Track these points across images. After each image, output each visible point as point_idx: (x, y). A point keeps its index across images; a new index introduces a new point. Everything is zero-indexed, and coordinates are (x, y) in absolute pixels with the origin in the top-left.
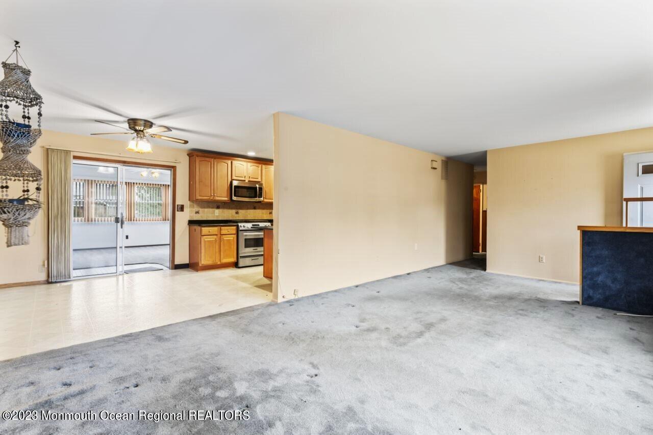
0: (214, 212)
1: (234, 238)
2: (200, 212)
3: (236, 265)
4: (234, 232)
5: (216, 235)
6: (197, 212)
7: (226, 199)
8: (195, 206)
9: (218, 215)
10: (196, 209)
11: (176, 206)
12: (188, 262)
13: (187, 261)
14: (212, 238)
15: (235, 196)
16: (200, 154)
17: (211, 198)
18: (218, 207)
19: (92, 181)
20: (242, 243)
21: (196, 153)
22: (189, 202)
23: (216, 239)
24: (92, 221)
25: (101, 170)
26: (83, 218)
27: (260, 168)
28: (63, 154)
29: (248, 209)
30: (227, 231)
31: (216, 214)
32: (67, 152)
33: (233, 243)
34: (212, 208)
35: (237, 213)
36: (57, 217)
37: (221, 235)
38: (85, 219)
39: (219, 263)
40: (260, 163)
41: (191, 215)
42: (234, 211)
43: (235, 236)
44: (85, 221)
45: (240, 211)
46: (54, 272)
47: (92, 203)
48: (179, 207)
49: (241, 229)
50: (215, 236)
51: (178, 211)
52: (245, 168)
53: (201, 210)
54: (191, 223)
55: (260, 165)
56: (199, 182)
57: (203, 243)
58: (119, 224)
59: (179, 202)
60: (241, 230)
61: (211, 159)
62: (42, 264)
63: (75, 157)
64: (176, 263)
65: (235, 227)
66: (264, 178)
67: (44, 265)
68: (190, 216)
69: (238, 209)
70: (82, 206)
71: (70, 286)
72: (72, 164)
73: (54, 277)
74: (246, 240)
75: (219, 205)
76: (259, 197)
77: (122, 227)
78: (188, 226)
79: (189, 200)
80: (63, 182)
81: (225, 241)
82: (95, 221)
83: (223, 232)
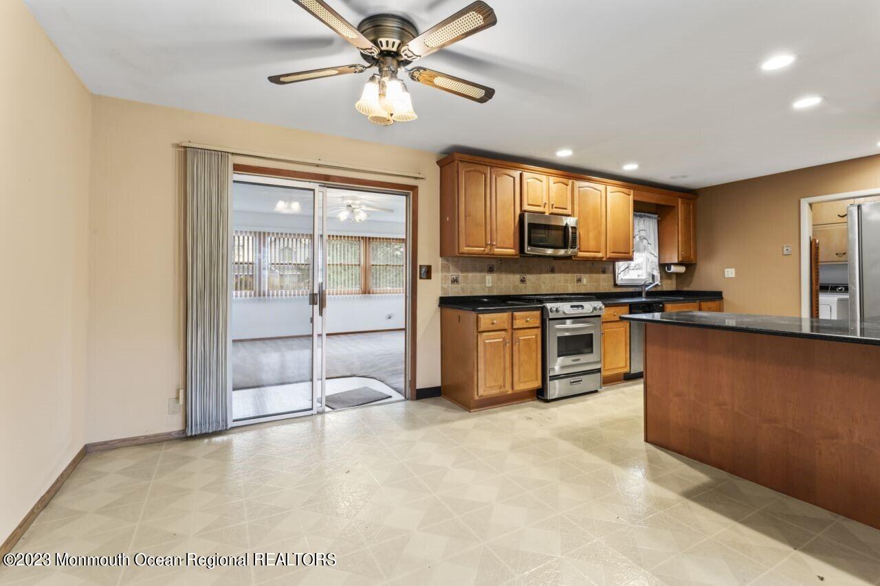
0: (483, 281)
1: (536, 336)
2: (460, 279)
3: (540, 394)
4: (538, 323)
5: (505, 330)
6: (455, 281)
7: (511, 251)
8: (451, 268)
9: (490, 285)
10: (453, 274)
11: (418, 267)
12: (439, 384)
13: (437, 382)
14: (496, 338)
15: (530, 244)
16: (467, 157)
17: (487, 250)
18: (491, 270)
19: (264, 233)
20: (552, 347)
21: (457, 156)
22: (440, 259)
23: (504, 338)
24: (264, 295)
25: (281, 206)
26: (253, 292)
27: (569, 187)
28: (214, 159)
29: (540, 272)
30: (523, 321)
31: (487, 285)
32: (223, 155)
33: (534, 347)
34: (481, 271)
35: (523, 281)
36: (201, 295)
37: (513, 329)
38: (255, 293)
39: (510, 392)
40: (569, 177)
41: (445, 286)
42: (517, 277)
43: (538, 331)
44: (255, 296)
45: (529, 277)
46: (197, 416)
47: (264, 269)
48: (423, 270)
49: (551, 315)
50: (503, 332)
51: (421, 278)
52: (545, 188)
53: (461, 275)
54: (445, 302)
55: (570, 182)
56: (466, 216)
57: (481, 348)
58: (317, 307)
59: (422, 261)
60: (550, 319)
61: (485, 167)
62: (174, 396)
63: (238, 168)
64: (419, 385)
65: (538, 313)
66: (576, 207)
67: (178, 398)
68: (442, 288)
69: (523, 273)
70: (251, 273)
71: (227, 446)
72: (230, 182)
73: (196, 425)
74: (559, 338)
75: (494, 264)
76: (572, 248)
77: (321, 313)
78: (439, 309)
79: (441, 256)
80: (214, 219)
81: (522, 343)
82: (269, 295)
83: (518, 324)
